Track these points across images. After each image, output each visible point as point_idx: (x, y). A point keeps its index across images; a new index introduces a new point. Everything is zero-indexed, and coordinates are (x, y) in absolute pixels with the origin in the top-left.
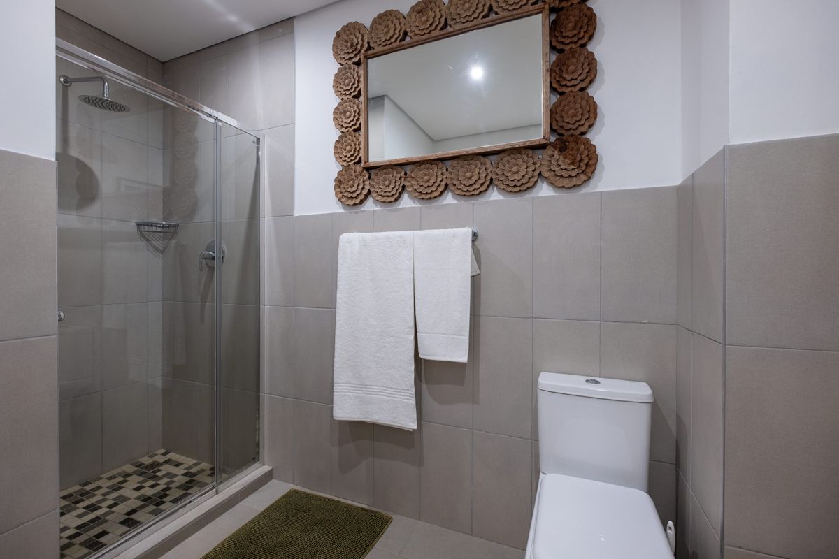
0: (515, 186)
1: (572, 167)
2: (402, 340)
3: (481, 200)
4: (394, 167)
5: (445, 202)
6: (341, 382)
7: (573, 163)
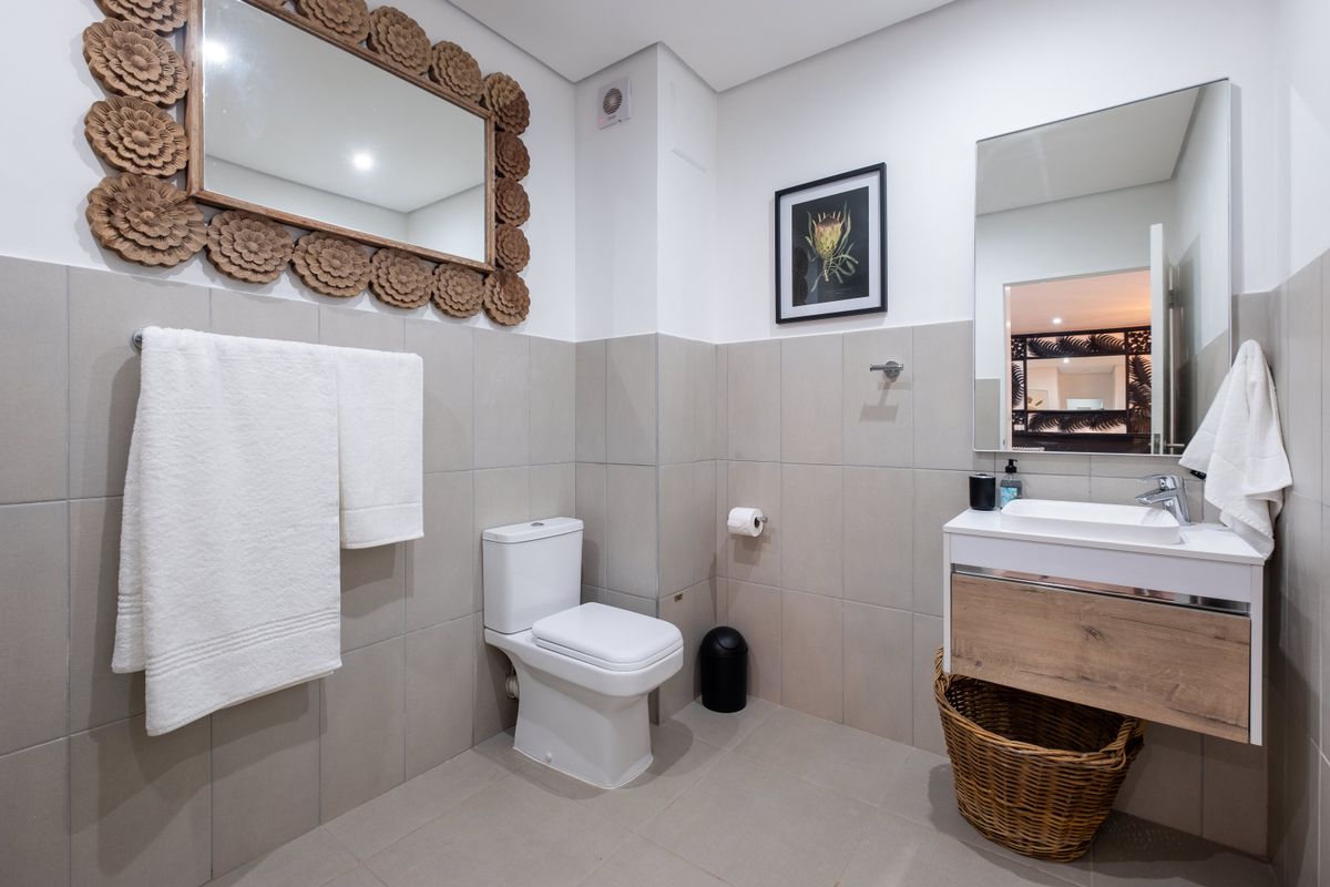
0: (459, 310)
1: (510, 305)
2: (313, 528)
3: (411, 316)
4: (272, 223)
5: (359, 307)
6: (169, 648)
7: (511, 301)
